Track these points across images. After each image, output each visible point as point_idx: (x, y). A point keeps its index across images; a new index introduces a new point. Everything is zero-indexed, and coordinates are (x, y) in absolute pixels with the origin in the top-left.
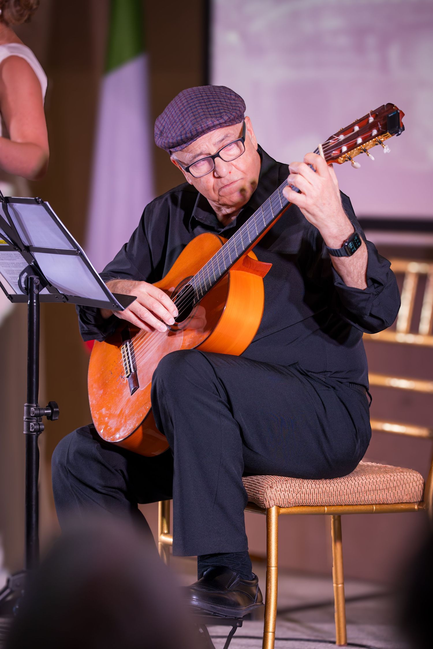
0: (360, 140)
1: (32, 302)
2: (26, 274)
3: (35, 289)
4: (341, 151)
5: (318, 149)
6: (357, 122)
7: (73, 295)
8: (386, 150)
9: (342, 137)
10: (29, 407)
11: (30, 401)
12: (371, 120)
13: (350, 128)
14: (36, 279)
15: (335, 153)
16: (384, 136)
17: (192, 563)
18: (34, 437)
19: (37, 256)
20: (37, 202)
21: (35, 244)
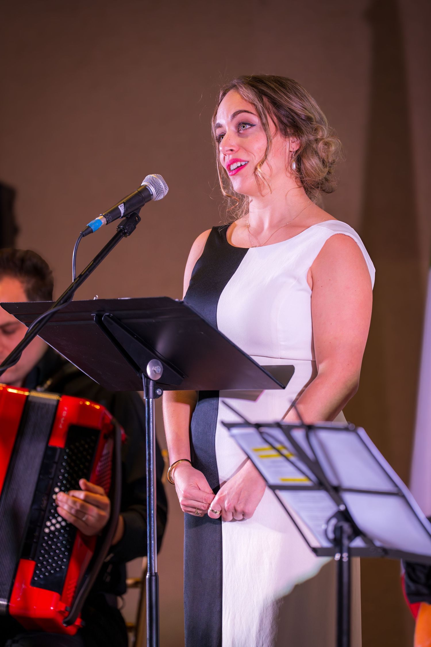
1: (342, 557)
3: (345, 540)
20: (348, 430)
21: (346, 483)
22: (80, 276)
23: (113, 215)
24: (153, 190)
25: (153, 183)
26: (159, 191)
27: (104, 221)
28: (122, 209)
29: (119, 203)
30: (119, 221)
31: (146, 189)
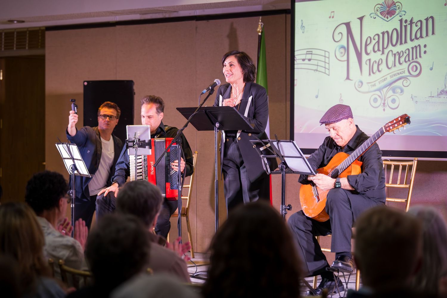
1: (283, 173)
3: (284, 169)
7: (296, 171)
10: (282, 206)
11: (282, 204)
14: (284, 166)
17: (334, 254)
18: (284, 215)
19: (286, 159)
20: (290, 142)
21: (286, 155)
22: (201, 105)
23: (208, 89)
24: (217, 83)
25: (217, 81)
26: (219, 84)
27: (206, 91)
28: (210, 88)
29: (209, 86)
30: (209, 91)
31: (215, 82)
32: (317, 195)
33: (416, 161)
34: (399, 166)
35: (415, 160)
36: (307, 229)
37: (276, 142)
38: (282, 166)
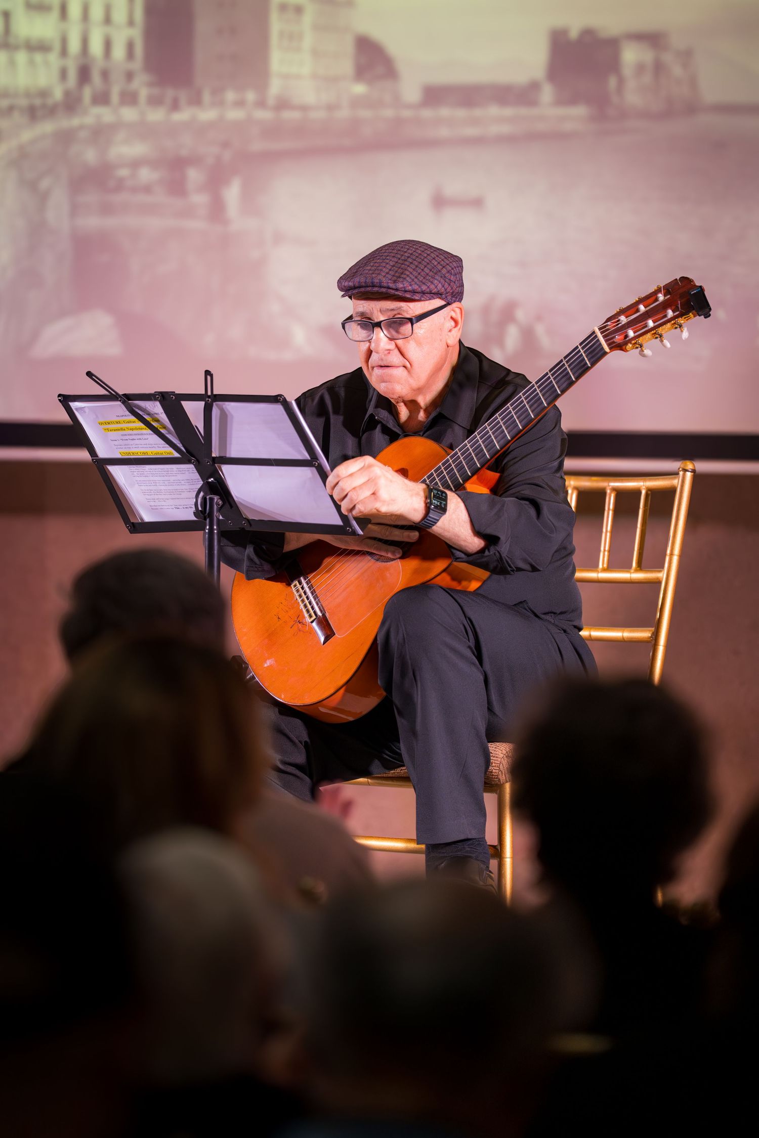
0: (651, 324)
1: (211, 530)
2: (202, 494)
3: (216, 512)
4: (626, 336)
5: (594, 332)
6: (641, 301)
8: (685, 334)
9: (623, 319)
12: (661, 297)
13: (633, 307)
14: (216, 498)
15: (618, 338)
16: (685, 318)
21: (233, 453)
32: (319, 614)
33: (689, 475)
34: (601, 494)
35: (685, 470)
36: (287, 760)
37: (202, 404)
38: (204, 499)
